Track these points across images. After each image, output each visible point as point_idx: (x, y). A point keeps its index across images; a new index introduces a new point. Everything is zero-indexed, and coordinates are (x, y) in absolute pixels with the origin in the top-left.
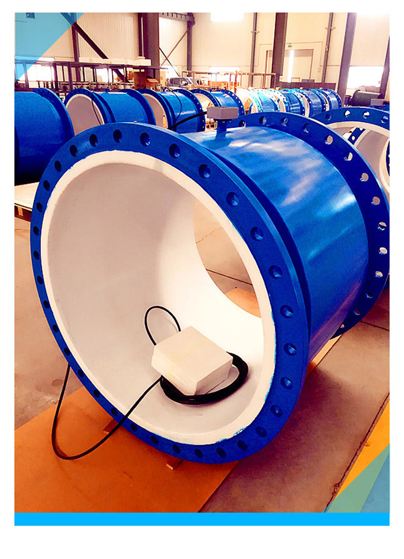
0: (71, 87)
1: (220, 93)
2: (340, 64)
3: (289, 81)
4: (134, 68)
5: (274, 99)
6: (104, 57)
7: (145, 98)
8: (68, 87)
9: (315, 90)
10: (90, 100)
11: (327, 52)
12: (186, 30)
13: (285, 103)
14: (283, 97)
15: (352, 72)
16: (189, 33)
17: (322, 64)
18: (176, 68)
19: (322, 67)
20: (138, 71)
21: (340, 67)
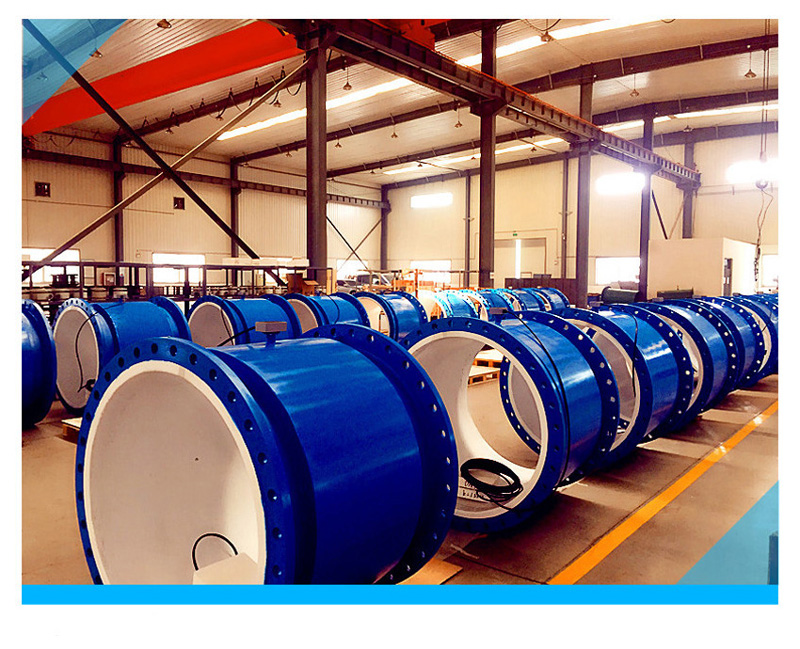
0: (205, 293)
1: (396, 295)
3: (518, 277)
4: (289, 268)
5: (469, 302)
6: (254, 256)
7: (291, 305)
8: (201, 293)
9: (529, 290)
10: (220, 308)
11: (565, 241)
12: (380, 218)
16: (384, 221)
17: (560, 255)
18: (366, 263)
19: (560, 260)
20: (292, 272)
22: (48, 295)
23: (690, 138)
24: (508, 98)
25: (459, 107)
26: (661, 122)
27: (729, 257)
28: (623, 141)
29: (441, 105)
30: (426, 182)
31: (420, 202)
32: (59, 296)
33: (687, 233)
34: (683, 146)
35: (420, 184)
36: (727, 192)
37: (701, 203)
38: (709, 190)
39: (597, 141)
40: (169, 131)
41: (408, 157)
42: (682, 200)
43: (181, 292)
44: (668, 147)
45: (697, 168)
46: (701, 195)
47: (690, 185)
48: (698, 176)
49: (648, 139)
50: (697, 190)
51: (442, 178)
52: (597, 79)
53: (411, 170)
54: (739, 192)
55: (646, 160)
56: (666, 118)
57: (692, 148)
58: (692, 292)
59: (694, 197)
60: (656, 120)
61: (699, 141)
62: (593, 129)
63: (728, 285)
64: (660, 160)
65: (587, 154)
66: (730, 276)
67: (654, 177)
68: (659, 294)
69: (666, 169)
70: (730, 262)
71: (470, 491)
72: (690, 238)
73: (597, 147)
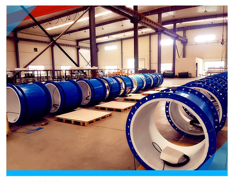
2: (157, 63)
11: (150, 59)
13: (145, 79)
14: (144, 77)
15: (162, 65)
17: (149, 63)
20: (93, 71)
21: (157, 64)
22: (32, 80)
23: (185, 29)
24: (141, 18)
25: (122, 20)
26: (178, 25)
28: (168, 30)
29: (117, 20)
30: (109, 42)
31: (107, 48)
32: (35, 80)
33: (184, 56)
34: (183, 31)
35: (108, 43)
36: (195, 44)
37: (188, 48)
38: (190, 44)
39: (163, 31)
40: (33, 27)
41: (105, 35)
42: (183, 47)
43: (65, 77)
44: (179, 32)
45: (187, 38)
46: (188, 45)
47: (185, 43)
48: (187, 40)
49: (175, 29)
51: (114, 41)
52: (163, 12)
53: (105, 39)
54: (198, 44)
55: (175, 36)
56: (179, 23)
57: (185, 32)
58: (188, 72)
59: (186, 46)
60: (177, 24)
61: (187, 30)
62: (162, 27)
63: (197, 71)
64: (178, 35)
65: (160, 34)
66: (197, 68)
67: (176, 40)
68: (179, 73)
69: (179, 38)
70: (197, 64)
71: (194, 129)
72: (185, 57)
73: (163, 32)
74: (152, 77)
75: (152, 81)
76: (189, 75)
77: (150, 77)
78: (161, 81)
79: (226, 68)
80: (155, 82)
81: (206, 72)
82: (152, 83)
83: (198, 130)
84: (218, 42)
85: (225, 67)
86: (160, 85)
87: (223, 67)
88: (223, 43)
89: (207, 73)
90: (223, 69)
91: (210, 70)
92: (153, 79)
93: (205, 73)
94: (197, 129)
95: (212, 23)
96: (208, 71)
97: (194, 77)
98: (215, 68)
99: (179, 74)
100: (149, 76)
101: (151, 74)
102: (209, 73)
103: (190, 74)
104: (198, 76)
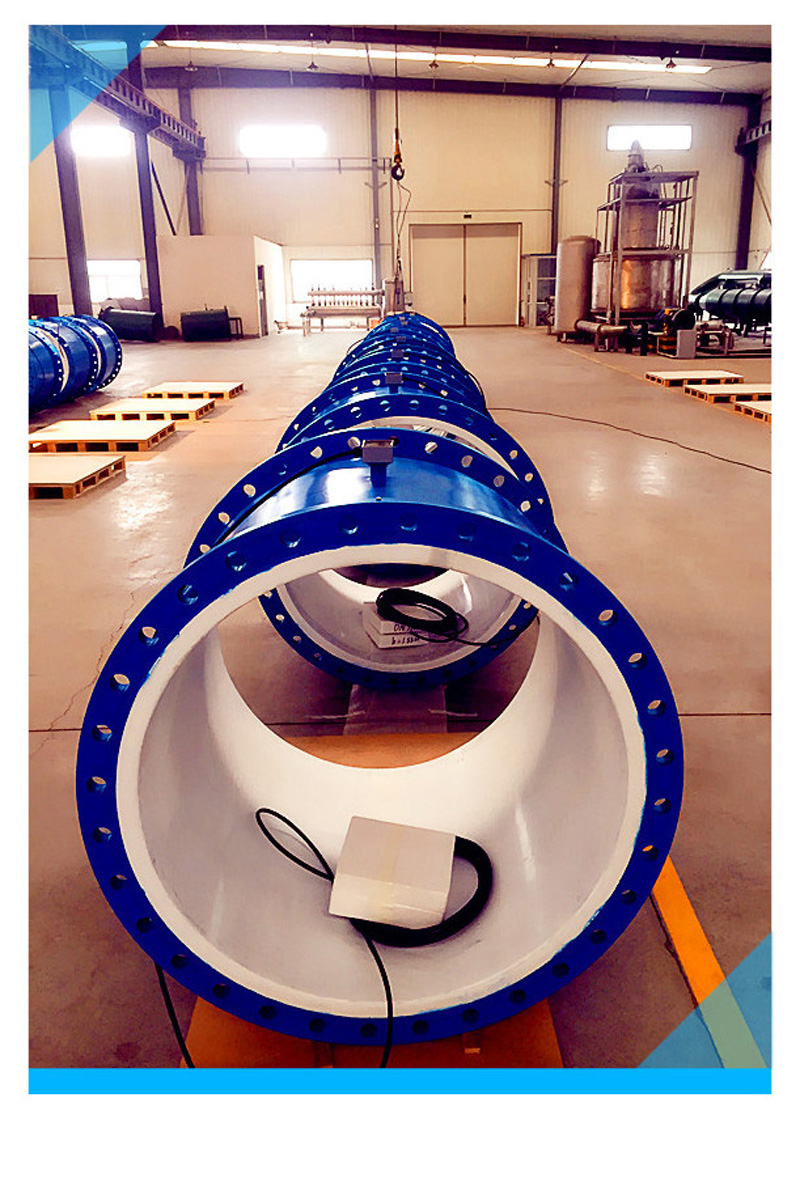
23: (185, 80)
26: (150, 47)
27: (260, 264)
28: (101, 70)
33: (196, 228)
34: (176, 91)
36: (240, 170)
37: (208, 182)
38: (216, 164)
39: (75, 70)
44: (161, 91)
45: (198, 128)
46: (208, 170)
47: (192, 155)
48: (201, 140)
49: (136, 74)
50: (201, 162)
54: (255, 169)
56: (154, 45)
57: (188, 97)
58: (226, 312)
59: (198, 173)
60: (144, 44)
61: (203, 86)
62: (68, 48)
63: (263, 302)
64: (157, 111)
65: (62, 88)
66: (263, 289)
67: (148, 137)
68: (184, 317)
69: (164, 127)
70: (261, 269)
71: (403, 639)
72: (201, 234)
73: (77, 80)
74: (61, 341)
75: (61, 366)
76: (233, 324)
77: (47, 341)
78: (111, 359)
79: (378, 294)
80: (77, 370)
81: (304, 311)
82: (66, 376)
83: (421, 642)
84: (340, 169)
85: (376, 291)
86: (107, 383)
87: (370, 290)
88: (399, 173)
89: (309, 315)
90: (370, 298)
91: (316, 299)
92: (66, 349)
93: (302, 315)
94: (415, 634)
95: (313, 66)
96: (310, 305)
97: (257, 336)
98: (339, 295)
99: (185, 321)
100: (41, 336)
101: (48, 320)
102: (314, 315)
103: (236, 319)
104: (269, 330)
